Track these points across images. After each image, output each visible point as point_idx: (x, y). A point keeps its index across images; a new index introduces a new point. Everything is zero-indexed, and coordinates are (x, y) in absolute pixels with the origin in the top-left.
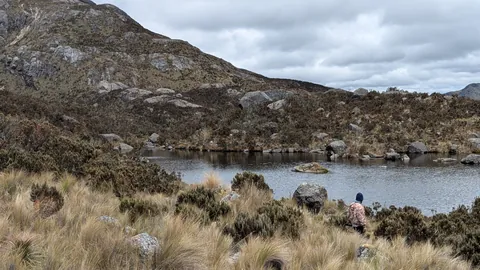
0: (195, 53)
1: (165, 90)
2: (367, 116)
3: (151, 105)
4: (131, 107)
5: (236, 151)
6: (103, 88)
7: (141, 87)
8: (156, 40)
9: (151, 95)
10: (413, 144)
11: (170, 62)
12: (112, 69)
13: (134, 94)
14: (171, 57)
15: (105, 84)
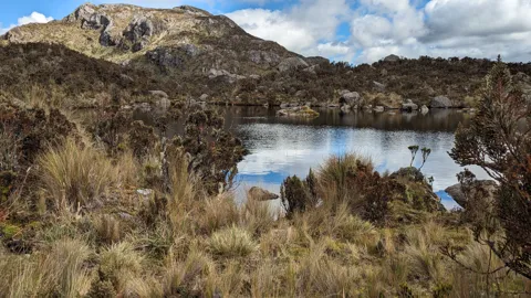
0: (282, 51)
2: (393, 77)
5: (256, 105)
6: (212, 74)
7: (240, 74)
8: (253, 41)
10: (436, 98)
11: (262, 57)
12: (220, 61)
13: (232, 79)
14: (264, 53)
15: (214, 71)
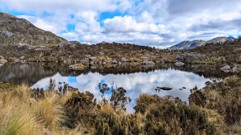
0: (54, 35)
1: (42, 46)
3: (37, 51)
4: (29, 51)
5: (52, 62)
6: (19, 45)
7: (34, 45)
8: (40, 31)
9: (36, 48)
10: (122, 59)
11: (45, 38)
12: (23, 39)
13: (31, 47)
14: (45, 36)
15: (20, 44)
